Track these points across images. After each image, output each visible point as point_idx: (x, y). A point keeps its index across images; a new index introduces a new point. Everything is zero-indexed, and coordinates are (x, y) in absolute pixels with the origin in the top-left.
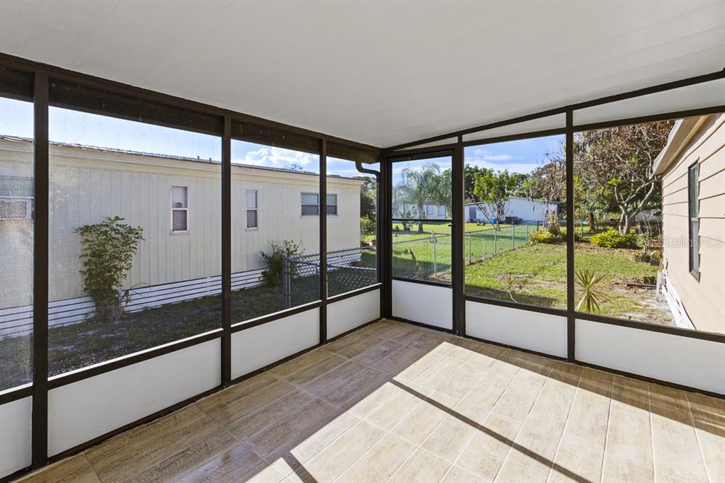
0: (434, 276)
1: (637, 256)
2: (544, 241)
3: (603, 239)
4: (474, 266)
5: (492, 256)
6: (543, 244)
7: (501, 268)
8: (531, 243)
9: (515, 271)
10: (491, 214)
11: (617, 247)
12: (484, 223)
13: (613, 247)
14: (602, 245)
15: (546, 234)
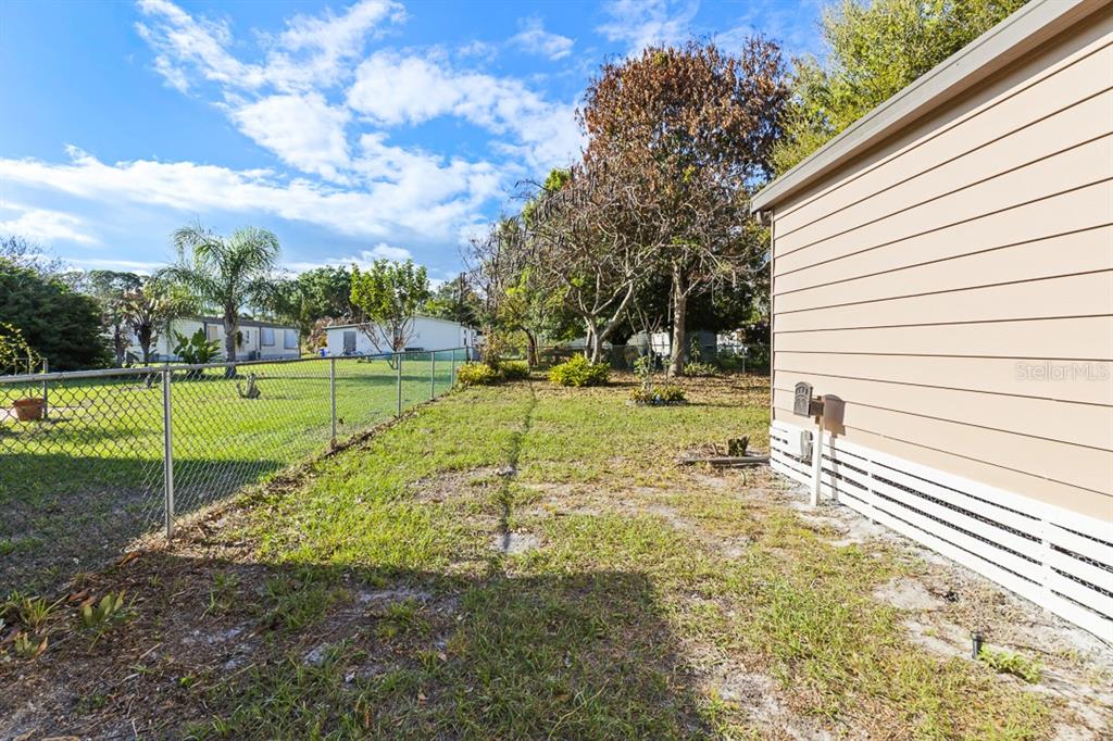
0: (156, 540)
1: (637, 397)
2: (480, 381)
3: (568, 373)
4: (344, 457)
5: (391, 419)
6: (479, 387)
7: (423, 454)
8: (460, 385)
9: (460, 458)
10: (382, 340)
11: (588, 385)
12: (371, 358)
13: (582, 385)
14: (568, 383)
15: (481, 369)
